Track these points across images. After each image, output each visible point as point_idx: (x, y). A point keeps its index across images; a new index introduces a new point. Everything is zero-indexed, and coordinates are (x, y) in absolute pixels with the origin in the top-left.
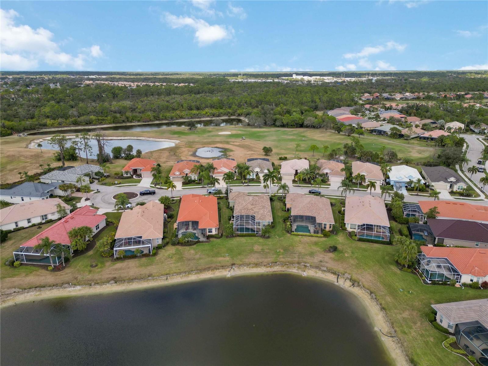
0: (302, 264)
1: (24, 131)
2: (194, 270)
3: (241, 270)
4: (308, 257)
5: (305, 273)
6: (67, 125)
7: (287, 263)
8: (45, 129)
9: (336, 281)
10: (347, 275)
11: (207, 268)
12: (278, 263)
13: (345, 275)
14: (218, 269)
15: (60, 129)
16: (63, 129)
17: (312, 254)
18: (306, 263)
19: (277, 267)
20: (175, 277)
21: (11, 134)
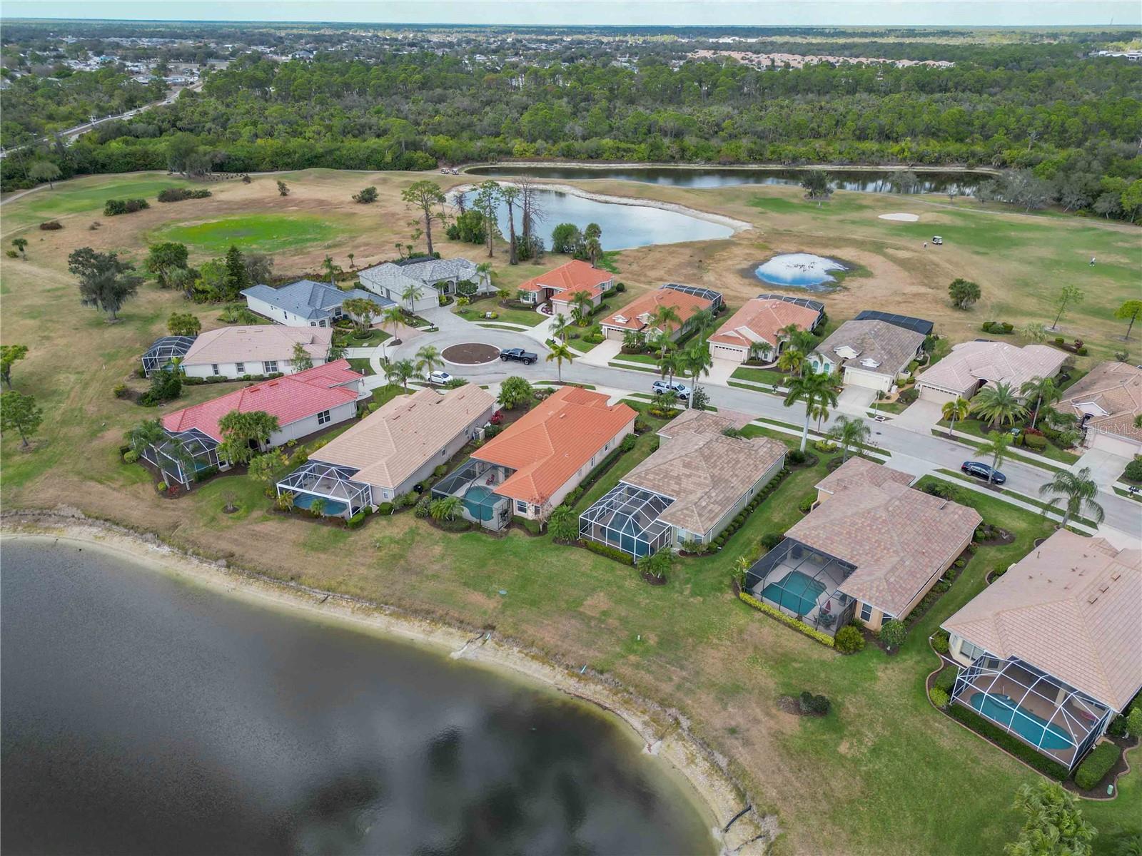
0: (673, 711)
1: (466, 163)
2: (392, 604)
3: (500, 653)
4: (707, 698)
5: (657, 746)
6: (550, 157)
7: (631, 689)
8: (507, 161)
9: (724, 825)
10: (770, 825)
11: (422, 610)
12: (606, 675)
13: (768, 819)
14: (450, 625)
15: (534, 165)
16: (540, 165)
17: (729, 692)
18: (683, 714)
19: (599, 687)
20: (344, 603)
21: (435, 167)
